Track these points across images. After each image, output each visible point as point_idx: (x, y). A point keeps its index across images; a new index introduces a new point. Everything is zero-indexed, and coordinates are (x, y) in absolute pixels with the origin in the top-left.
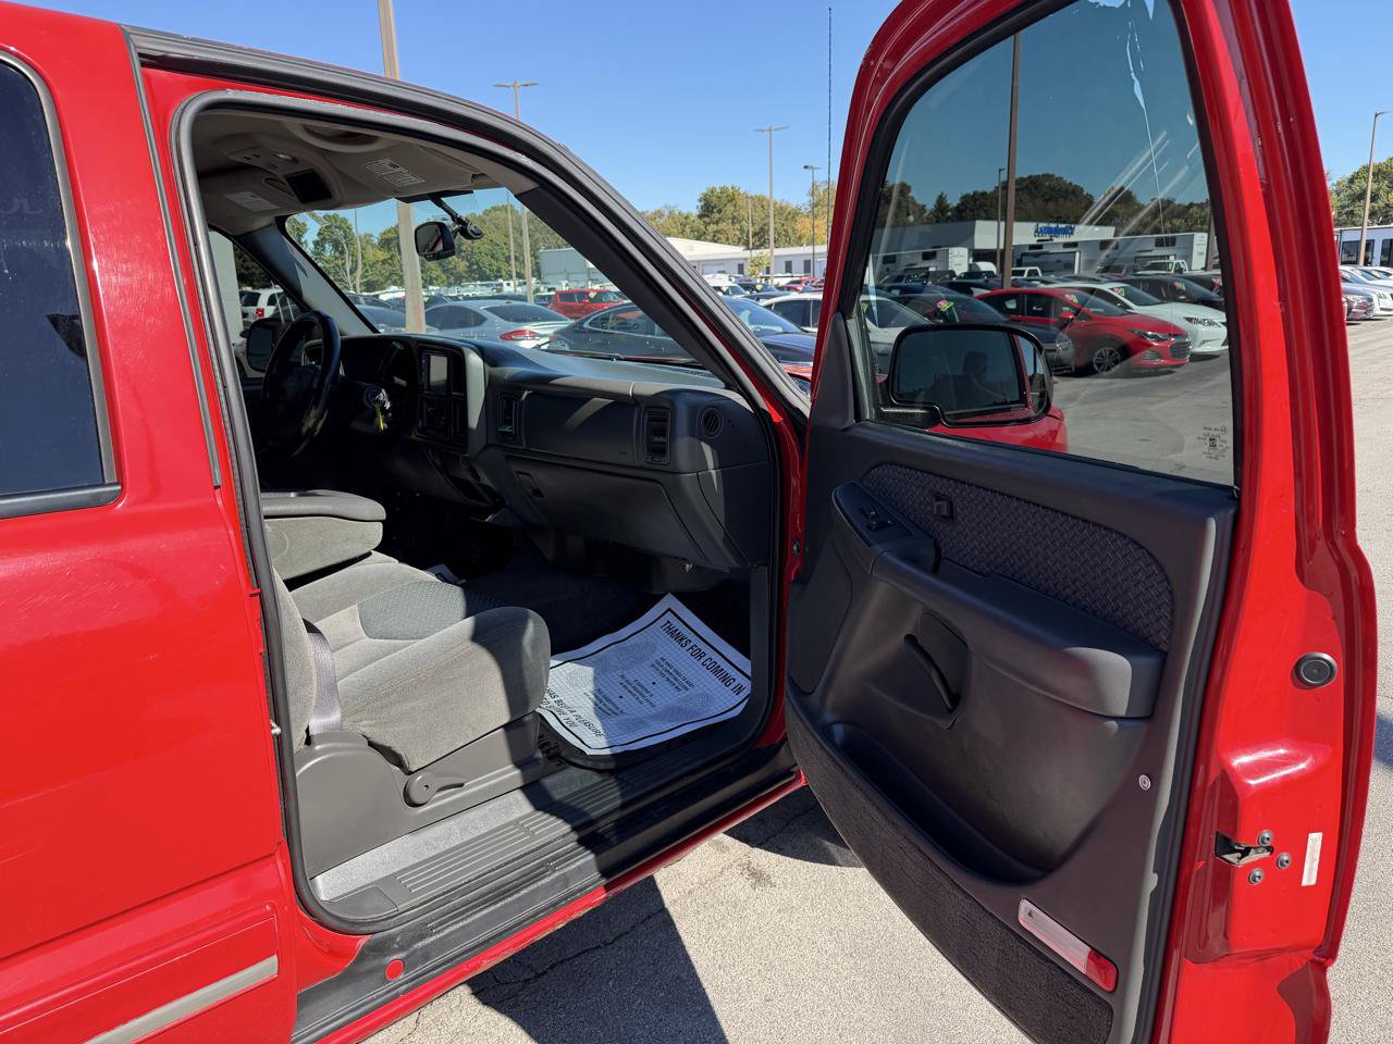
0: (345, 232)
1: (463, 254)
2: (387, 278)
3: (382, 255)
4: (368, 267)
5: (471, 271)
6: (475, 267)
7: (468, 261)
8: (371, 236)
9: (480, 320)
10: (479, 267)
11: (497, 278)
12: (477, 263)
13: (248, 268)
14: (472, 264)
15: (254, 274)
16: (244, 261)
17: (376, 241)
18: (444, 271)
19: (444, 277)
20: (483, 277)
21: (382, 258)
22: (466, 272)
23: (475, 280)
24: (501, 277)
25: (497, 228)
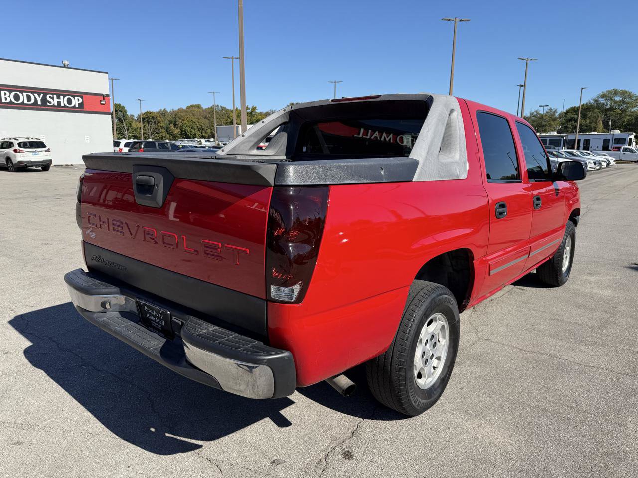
0: (123, 114)
1: (178, 126)
6: (184, 133)
7: (181, 130)
8: (133, 116)
10: (186, 132)
11: (194, 138)
12: (185, 131)
14: (183, 131)
17: (136, 119)
20: (188, 137)
22: (180, 135)
23: (184, 138)
24: (196, 137)
25: (193, 115)
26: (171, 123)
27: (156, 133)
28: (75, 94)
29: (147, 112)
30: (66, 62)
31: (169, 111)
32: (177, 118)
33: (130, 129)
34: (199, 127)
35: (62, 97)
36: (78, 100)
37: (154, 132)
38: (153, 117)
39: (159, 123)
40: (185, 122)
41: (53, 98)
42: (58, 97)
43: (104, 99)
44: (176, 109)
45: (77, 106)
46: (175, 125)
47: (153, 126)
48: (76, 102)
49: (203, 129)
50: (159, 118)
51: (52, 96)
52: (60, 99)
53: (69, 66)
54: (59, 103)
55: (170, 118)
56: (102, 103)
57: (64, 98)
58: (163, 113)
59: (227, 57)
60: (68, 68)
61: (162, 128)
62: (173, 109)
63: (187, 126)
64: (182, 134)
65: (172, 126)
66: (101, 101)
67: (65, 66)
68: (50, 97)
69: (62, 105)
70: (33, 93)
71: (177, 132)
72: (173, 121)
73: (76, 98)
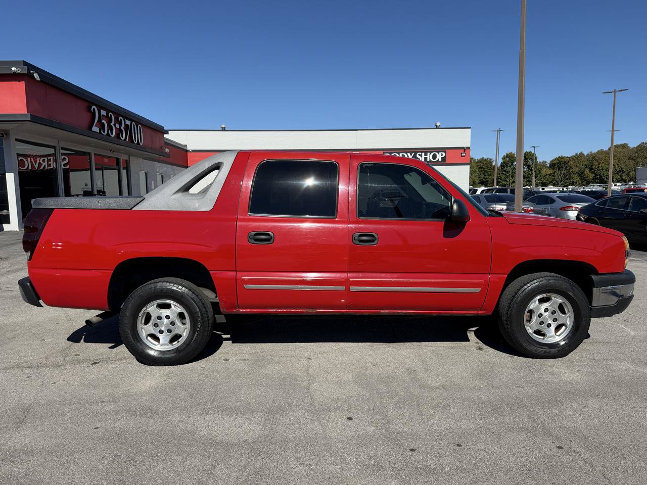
1: (593, 170)
2: (551, 182)
3: (550, 172)
4: (542, 177)
5: (595, 178)
6: (598, 177)
7: (594, 173)
8: (546, 162)
9: (552, 201)
10: (601, 177)
12: (599, 175)
13: (486, 179)
14: (597, 175)
15: (488, 181)
16: (485, 176)
17: (548, 165)
18: (581, 179)
19: (580, 181)
21: (550, 173)
22: (593, 179)
23: (597, 183)
26: (586, 167)
27: (567, 179)
28: (439, 150)
29: (559, 157)
30: (438, 124)
31: (586, 155)
32: (594, 162)
33: (539, 176)
34: (618, 170)
35: (428, 154)
36: (442, 155)
37: (564, 177)
38: (565, 162)
39: (571, 168)
40: (600, 165)
41: (421, 156)
42: (426, 154)
43: (464, 151)
44: (595, 151)
45: (440, 160)
46: (591, 169)
47: (564, 172)
48: (439, 157)
49: (624, 172)
50: (572, 163)
51: (421, 154)
52: (427, 155)
53: (440, 127)
54: (426, 159)
55: (586, 162)
56: (462, 155)
57: (430, 154)
58: (579, 157)
59: (609, 91)
60: (439, 128)
61: (574, 174)
62: (591, 152)
63: (603, 170)
64: (596, 179)
65: (587, 171)
66: (461, 154)
67: (437, 127)
68: (419, 155)
69: (428, 160)
70: (406, 153)
71: (591, 176)
72: (589, 164)
73: (440, 153)
